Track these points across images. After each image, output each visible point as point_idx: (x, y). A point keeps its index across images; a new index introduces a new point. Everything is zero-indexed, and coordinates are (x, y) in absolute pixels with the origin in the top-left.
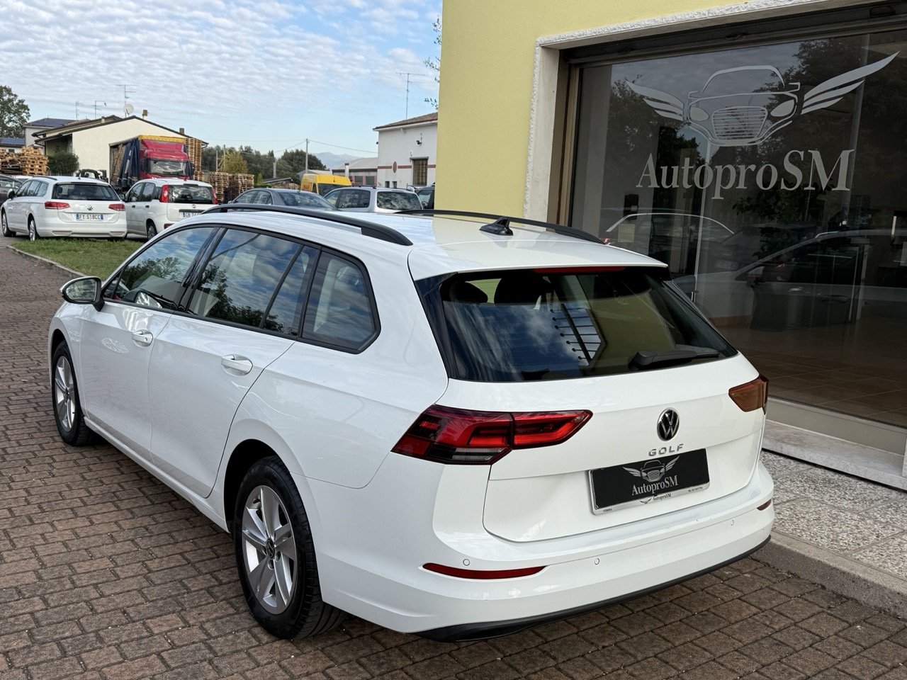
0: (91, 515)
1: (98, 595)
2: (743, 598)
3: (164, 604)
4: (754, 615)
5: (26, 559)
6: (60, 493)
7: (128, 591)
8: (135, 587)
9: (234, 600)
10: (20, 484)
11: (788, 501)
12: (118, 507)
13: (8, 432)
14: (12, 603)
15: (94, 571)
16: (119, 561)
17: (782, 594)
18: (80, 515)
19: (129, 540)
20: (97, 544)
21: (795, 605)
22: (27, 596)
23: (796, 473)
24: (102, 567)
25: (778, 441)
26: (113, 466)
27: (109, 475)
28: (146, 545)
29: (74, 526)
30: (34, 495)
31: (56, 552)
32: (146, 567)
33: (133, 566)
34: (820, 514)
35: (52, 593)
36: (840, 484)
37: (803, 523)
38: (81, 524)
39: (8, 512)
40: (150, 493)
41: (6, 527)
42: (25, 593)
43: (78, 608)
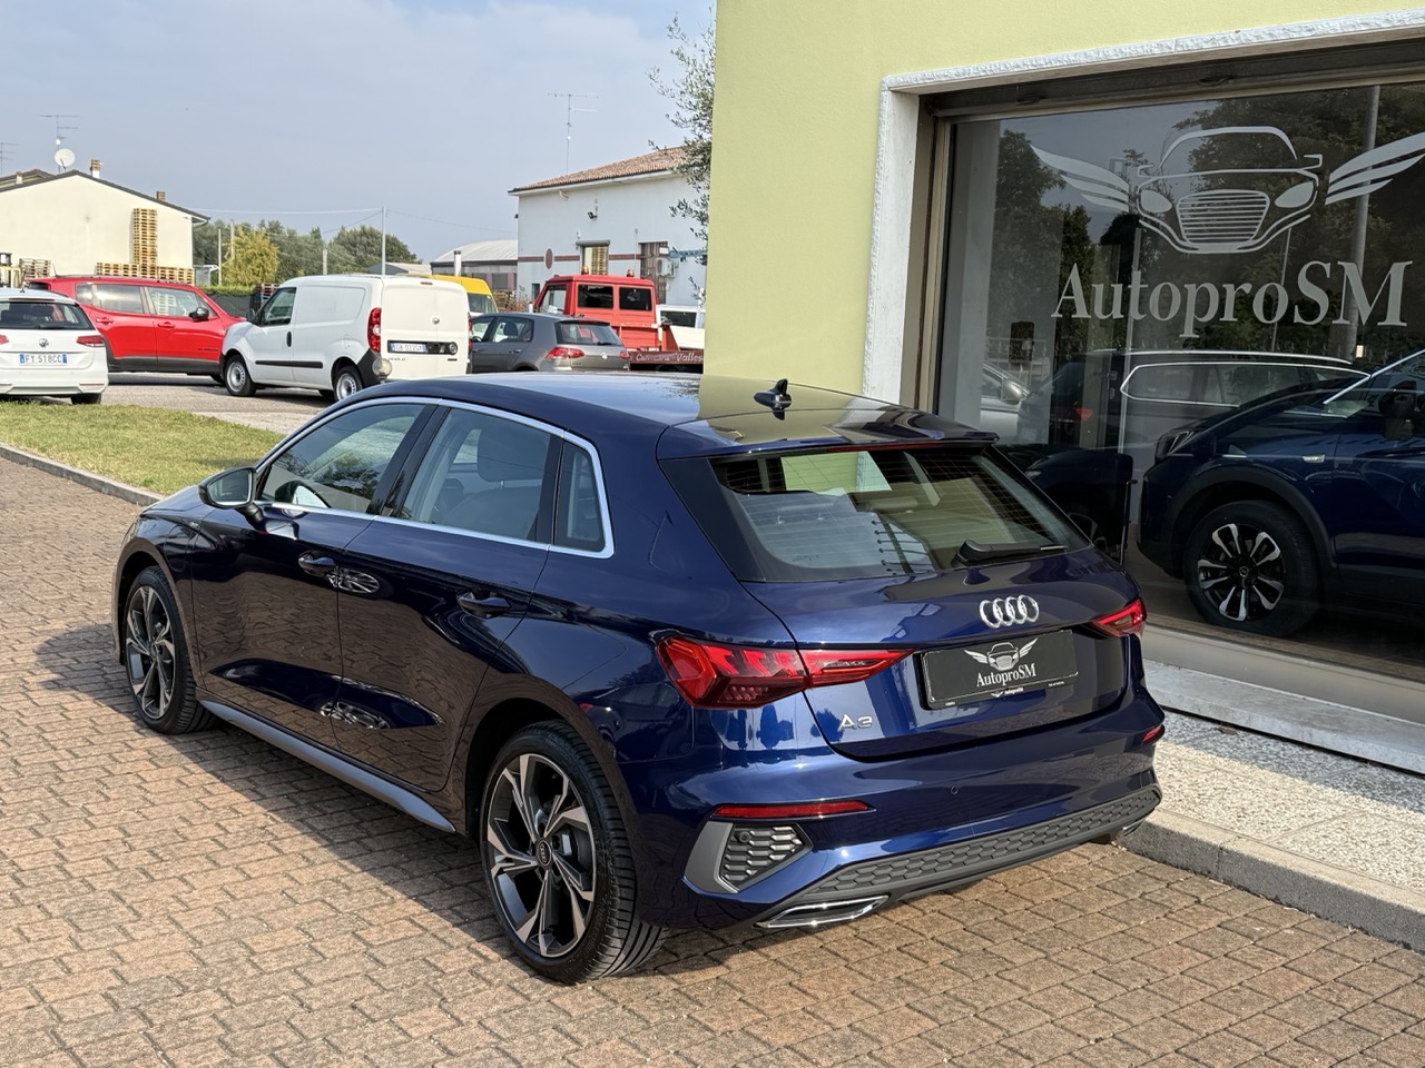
0: (241, 864)
1: (303, 984)
2: (1290, 965)
3: (411, 993)
4: (1311, 989)
5: (164, 934)
6: (176, 831)
7: (347, 976)
10: (105, 820)
12: (276, 849)
19: (316, 900)
28: (346, 907)
30: (136, 835)
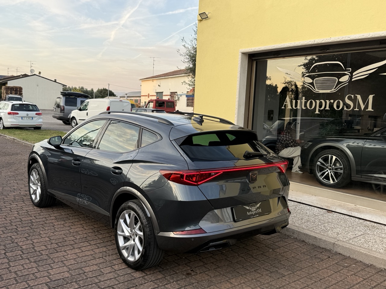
0: (80, 247)
1: (99, 281)
2: (356, 274)
3: (128, 283)
4: (363, 281)
5: (61, 267)
6: (63, 238)
7: (110, 279)
8: (112, 277)
9: (155, 281)
10: (44, 235)
11: (361, 235)
12: (89, 243)
13: (30, 213)
14: (64, 285)
15: (92, 271)
16: (101, 266)
17: (370, 272)
18: (76, 247)
20: (89, 260)
21: (377, 277)
22: (70, 282)
23: (360, 223)
24: (95, 269)
25: (350, 210)
26: (80, 227)
27: (80, 230)
29: (76, 252)
31: (73, 263)
32: (113, 268)
33: (108, 268)
34: (375, 240)
35: (79, 281)
36: (378, 227)
37: (370, 244)
38: (78, 252)
39: (45, 247)
40: (101, 237)
41: (47, 253)
42: (68, 281)
43: (93, 287)
